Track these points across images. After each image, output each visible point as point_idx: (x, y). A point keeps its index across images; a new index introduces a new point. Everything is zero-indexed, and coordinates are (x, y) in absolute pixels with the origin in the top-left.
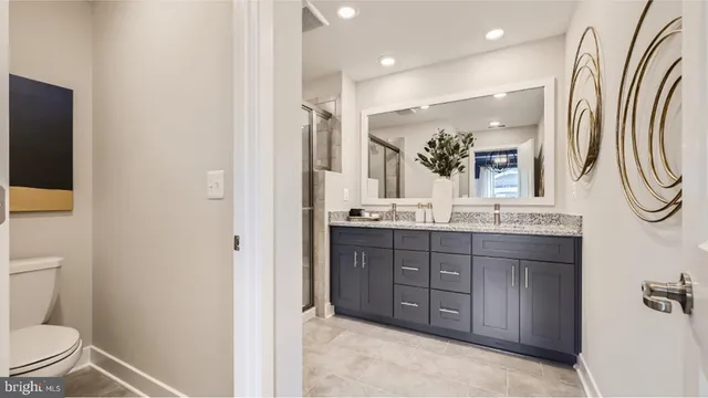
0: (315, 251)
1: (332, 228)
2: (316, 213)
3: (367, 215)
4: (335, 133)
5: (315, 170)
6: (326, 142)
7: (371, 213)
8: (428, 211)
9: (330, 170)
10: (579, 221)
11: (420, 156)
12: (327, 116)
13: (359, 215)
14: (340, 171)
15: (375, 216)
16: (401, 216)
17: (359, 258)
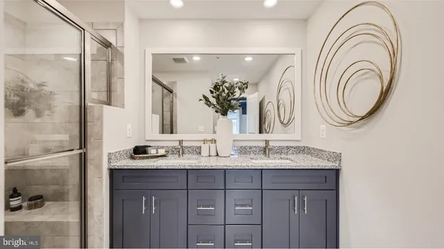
0: (89, 201)
1: (113, 172)
2: (90, 156)
3: (153, 152)
4: (117, 64)
5: (89, 104)
6: (104, 73)
7: (157, 148)
8: (213, 146)
9: (109, 104)
10: (338, 157)
11: (204, 97)
12: (107, 45)
13: (145, 152)
14: (123, 106)
15: (162, 152)
16: (186, 150)
17: (148, 204)
